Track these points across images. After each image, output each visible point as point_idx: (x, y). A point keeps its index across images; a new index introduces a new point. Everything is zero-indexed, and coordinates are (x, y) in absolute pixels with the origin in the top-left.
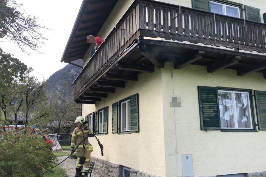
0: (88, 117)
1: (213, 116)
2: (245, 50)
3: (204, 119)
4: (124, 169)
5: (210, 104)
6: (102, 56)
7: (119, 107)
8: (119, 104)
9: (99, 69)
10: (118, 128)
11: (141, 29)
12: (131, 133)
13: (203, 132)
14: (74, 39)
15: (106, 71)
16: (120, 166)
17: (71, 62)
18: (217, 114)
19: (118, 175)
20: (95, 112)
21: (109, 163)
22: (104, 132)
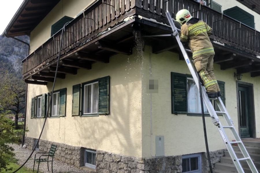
0: (36, 98)
1: (182, 101)
2: (218, 42)
3: (175, 104)
4: (86, 151)
5: (181, 90)
6: (73, 33)
7: (81, 89)
8: (81, 86)
9: (67, 46)
10: (81, 110)
11: (137, 7)
12: (99, 116)
13: (173, 115)
14: (24, 11)
15: (79, 49)
16: (82, 148)
17: (16, 37)
18: (185, 99)
19: (79, 157)
20: (47, 94)
21: (66, 145)
22: (60, 114)
